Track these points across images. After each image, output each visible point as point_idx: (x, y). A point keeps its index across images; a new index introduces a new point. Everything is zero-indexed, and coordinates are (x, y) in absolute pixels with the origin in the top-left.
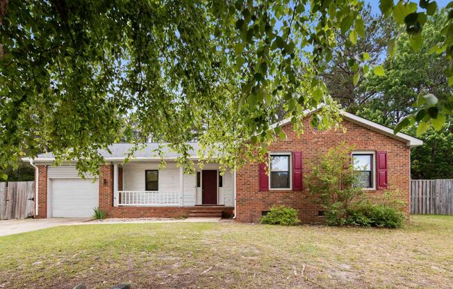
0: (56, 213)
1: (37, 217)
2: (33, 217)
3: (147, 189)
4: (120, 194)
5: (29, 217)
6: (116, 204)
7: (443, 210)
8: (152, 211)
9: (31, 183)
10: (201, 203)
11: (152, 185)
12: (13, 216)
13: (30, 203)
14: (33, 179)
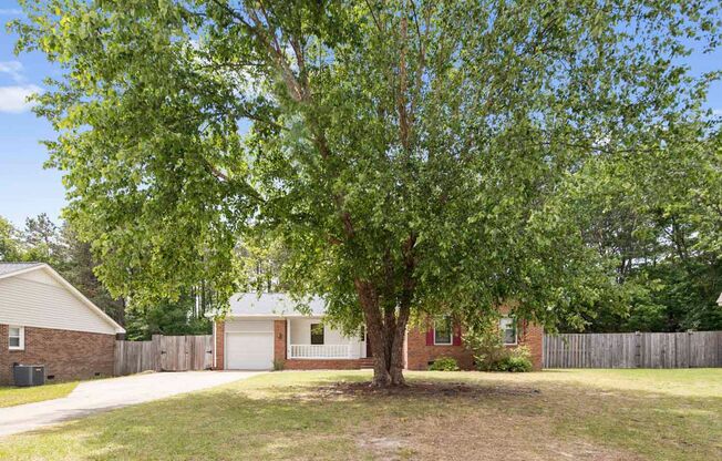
0: (231, 365)
1: (216, 369)
2: (211, 369)
3: (312, 343)
4: (292, 347)
5: (207, 369)
6: (289, 357)
7: (597, 363)
9: (208, 337)
10: (365, 356)
11: (317, 339)
12: (192, 369)
13: (207, 356)
14: (210, 333)
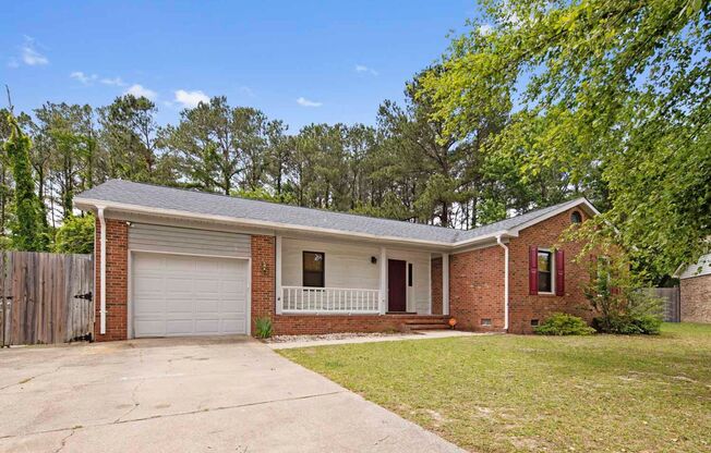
1: (102, 339)
2: (88, 339)
3: (304, 284)
4: (285, 291)
5: (77, 339)
6: (280, 310)
8: (345, 321)
11: (314, 277)
